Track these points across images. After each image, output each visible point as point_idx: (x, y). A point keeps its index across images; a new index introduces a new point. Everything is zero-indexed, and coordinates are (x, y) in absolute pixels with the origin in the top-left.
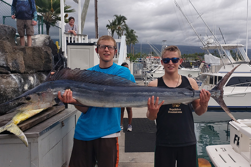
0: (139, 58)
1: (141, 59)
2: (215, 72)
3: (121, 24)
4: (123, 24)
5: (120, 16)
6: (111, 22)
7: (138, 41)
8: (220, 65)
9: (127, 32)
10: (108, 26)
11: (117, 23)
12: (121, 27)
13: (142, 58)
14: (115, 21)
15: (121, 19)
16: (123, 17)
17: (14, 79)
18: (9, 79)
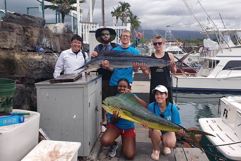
0: (141, 43)
1: (143, 45)
2: (213, 56)
3: (125, 10)
4: (128, 10)
5: (124, 3)
6: (116, 9)
7: (141, 27)
8: (218, 49)
9: (131, 19)
10: (112, 13)
11: (121, 10)
12: (125, 13)
13: (144, 43)
14: (119, 8)
15: (125, 6)
16: (127, 4)
17: (56, 56)
18: (54, 57)
